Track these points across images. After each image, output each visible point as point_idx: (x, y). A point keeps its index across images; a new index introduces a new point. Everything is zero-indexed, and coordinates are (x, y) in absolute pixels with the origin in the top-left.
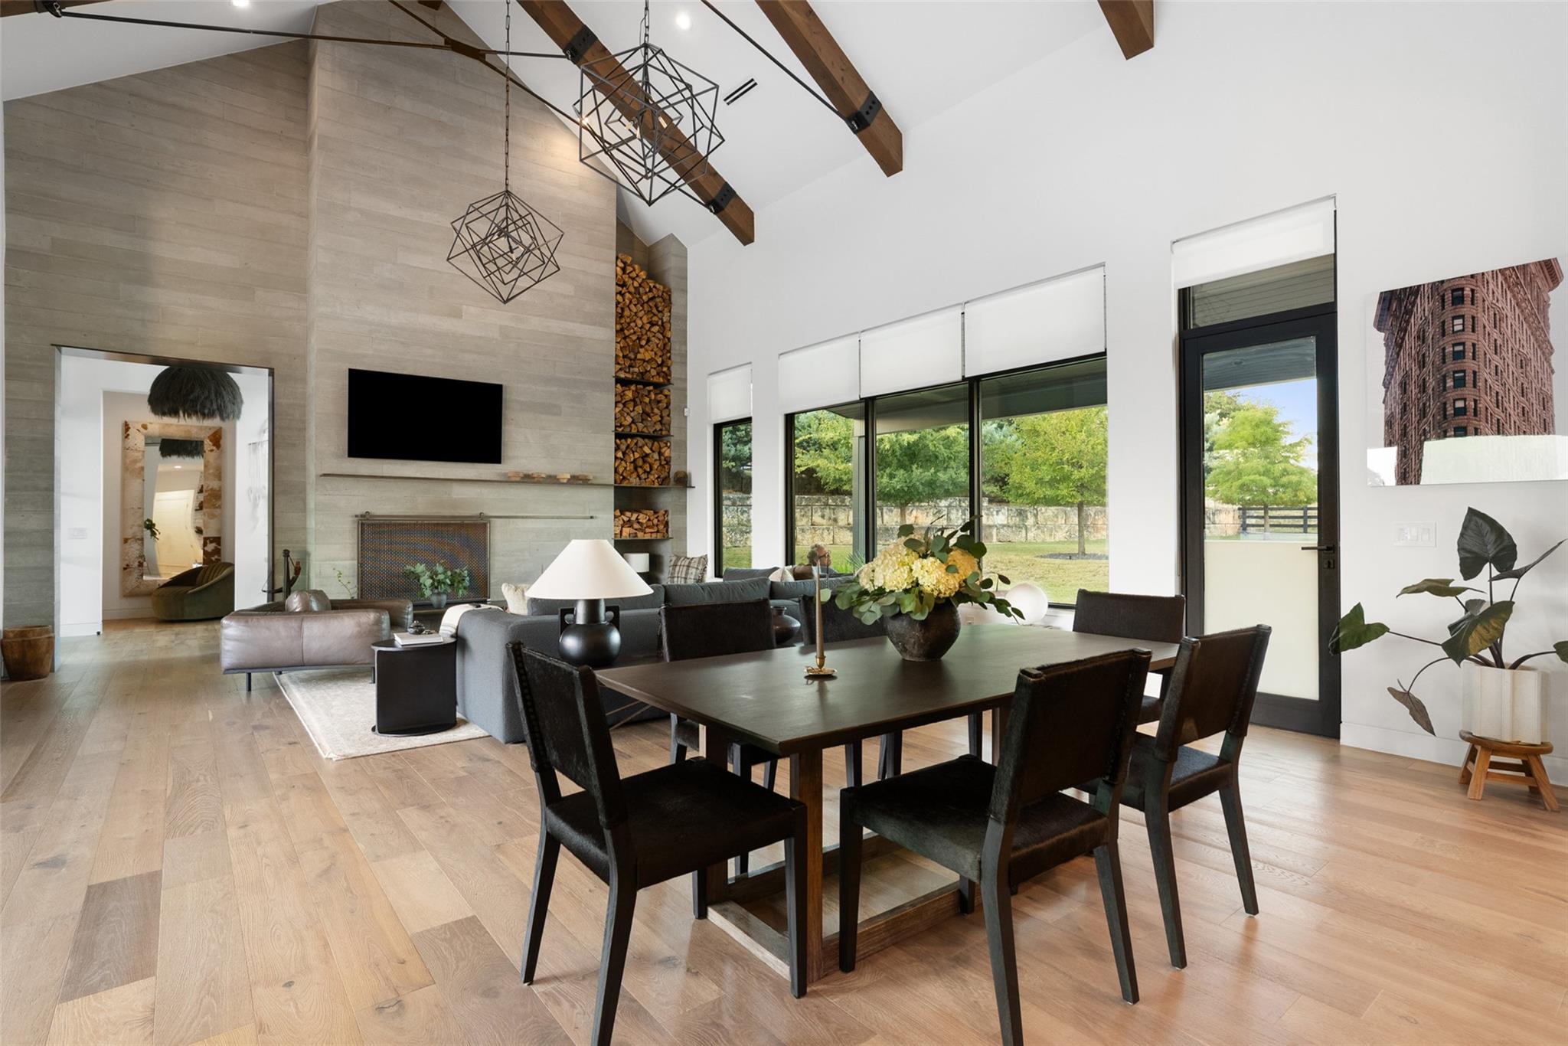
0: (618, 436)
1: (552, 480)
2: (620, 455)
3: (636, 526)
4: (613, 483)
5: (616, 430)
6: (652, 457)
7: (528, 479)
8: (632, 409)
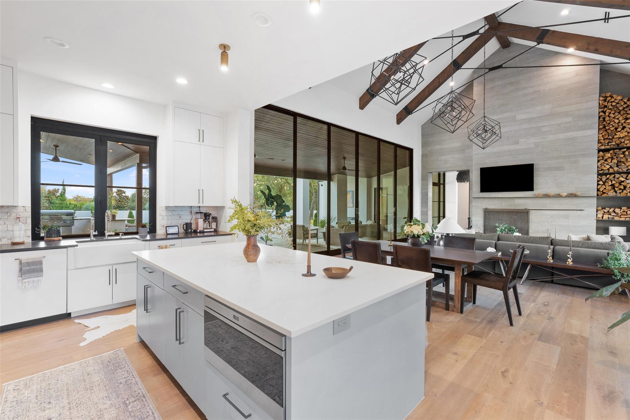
0: (599, 175)
1: (559, 196)
2: (601, 183)
3: (614, 214)
4: (596, 195)
5: (598, 172)
6: (626, 182)
7: (547, 196)
8: (610, 162)
